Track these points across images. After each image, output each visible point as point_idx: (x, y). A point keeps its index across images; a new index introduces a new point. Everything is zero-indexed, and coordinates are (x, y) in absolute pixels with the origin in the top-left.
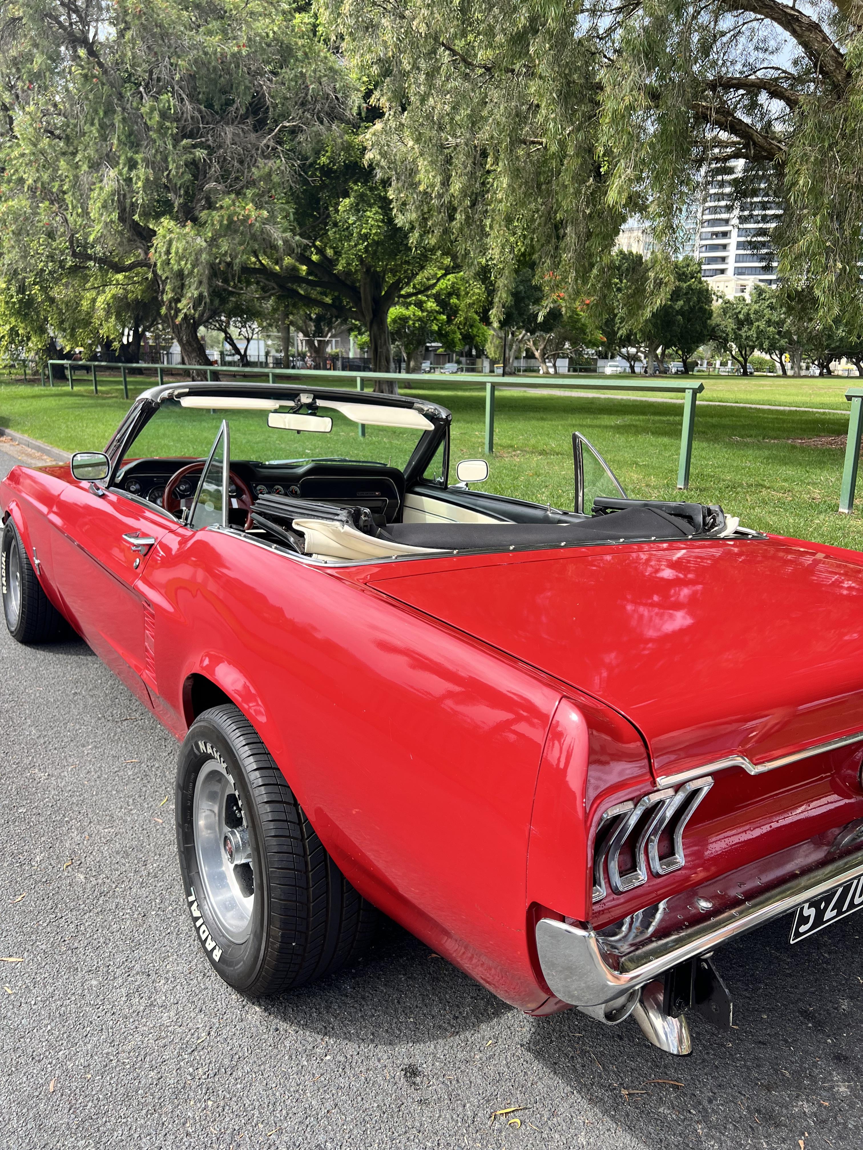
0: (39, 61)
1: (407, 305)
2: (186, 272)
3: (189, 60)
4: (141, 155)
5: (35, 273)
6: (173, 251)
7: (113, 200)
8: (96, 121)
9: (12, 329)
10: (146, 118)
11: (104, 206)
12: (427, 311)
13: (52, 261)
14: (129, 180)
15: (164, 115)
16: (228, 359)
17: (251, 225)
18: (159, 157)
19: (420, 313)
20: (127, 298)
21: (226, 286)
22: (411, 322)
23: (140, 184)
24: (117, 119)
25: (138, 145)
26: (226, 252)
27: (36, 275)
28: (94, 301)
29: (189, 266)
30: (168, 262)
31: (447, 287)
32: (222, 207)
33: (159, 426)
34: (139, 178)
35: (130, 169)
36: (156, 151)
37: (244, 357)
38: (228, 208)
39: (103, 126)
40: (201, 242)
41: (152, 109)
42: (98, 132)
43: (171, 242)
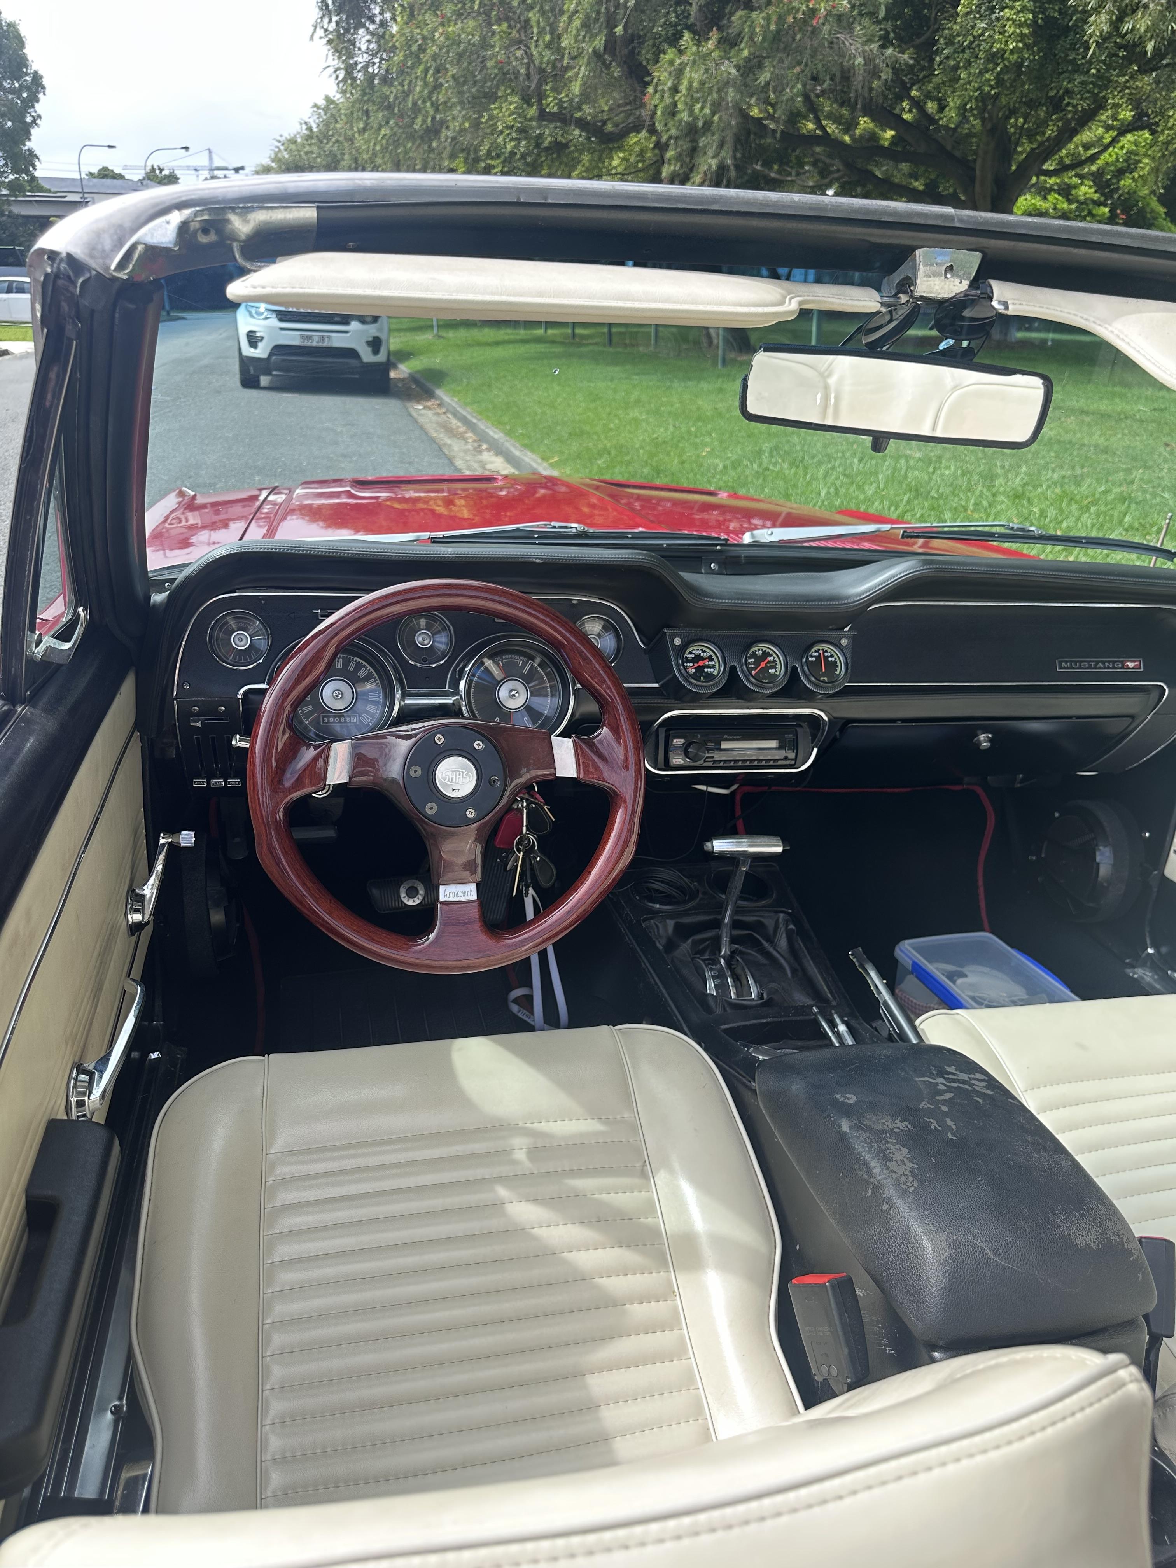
1: (1045, 193)
2: (701, 125)
5: (502, 158)
6: (683, 88)
7: (598, 13)
11: (586, 25)
12: (1078, 201)
13: (526, 138)
17: (814, 29)
19: (1065, 206)
21: (766, 171)
26: (768, 84)
27: (504, 162)
29: (706, 112)
31: (1117, 160)
33: (634, 386)
40: (729, 69)
43: (680, 72)
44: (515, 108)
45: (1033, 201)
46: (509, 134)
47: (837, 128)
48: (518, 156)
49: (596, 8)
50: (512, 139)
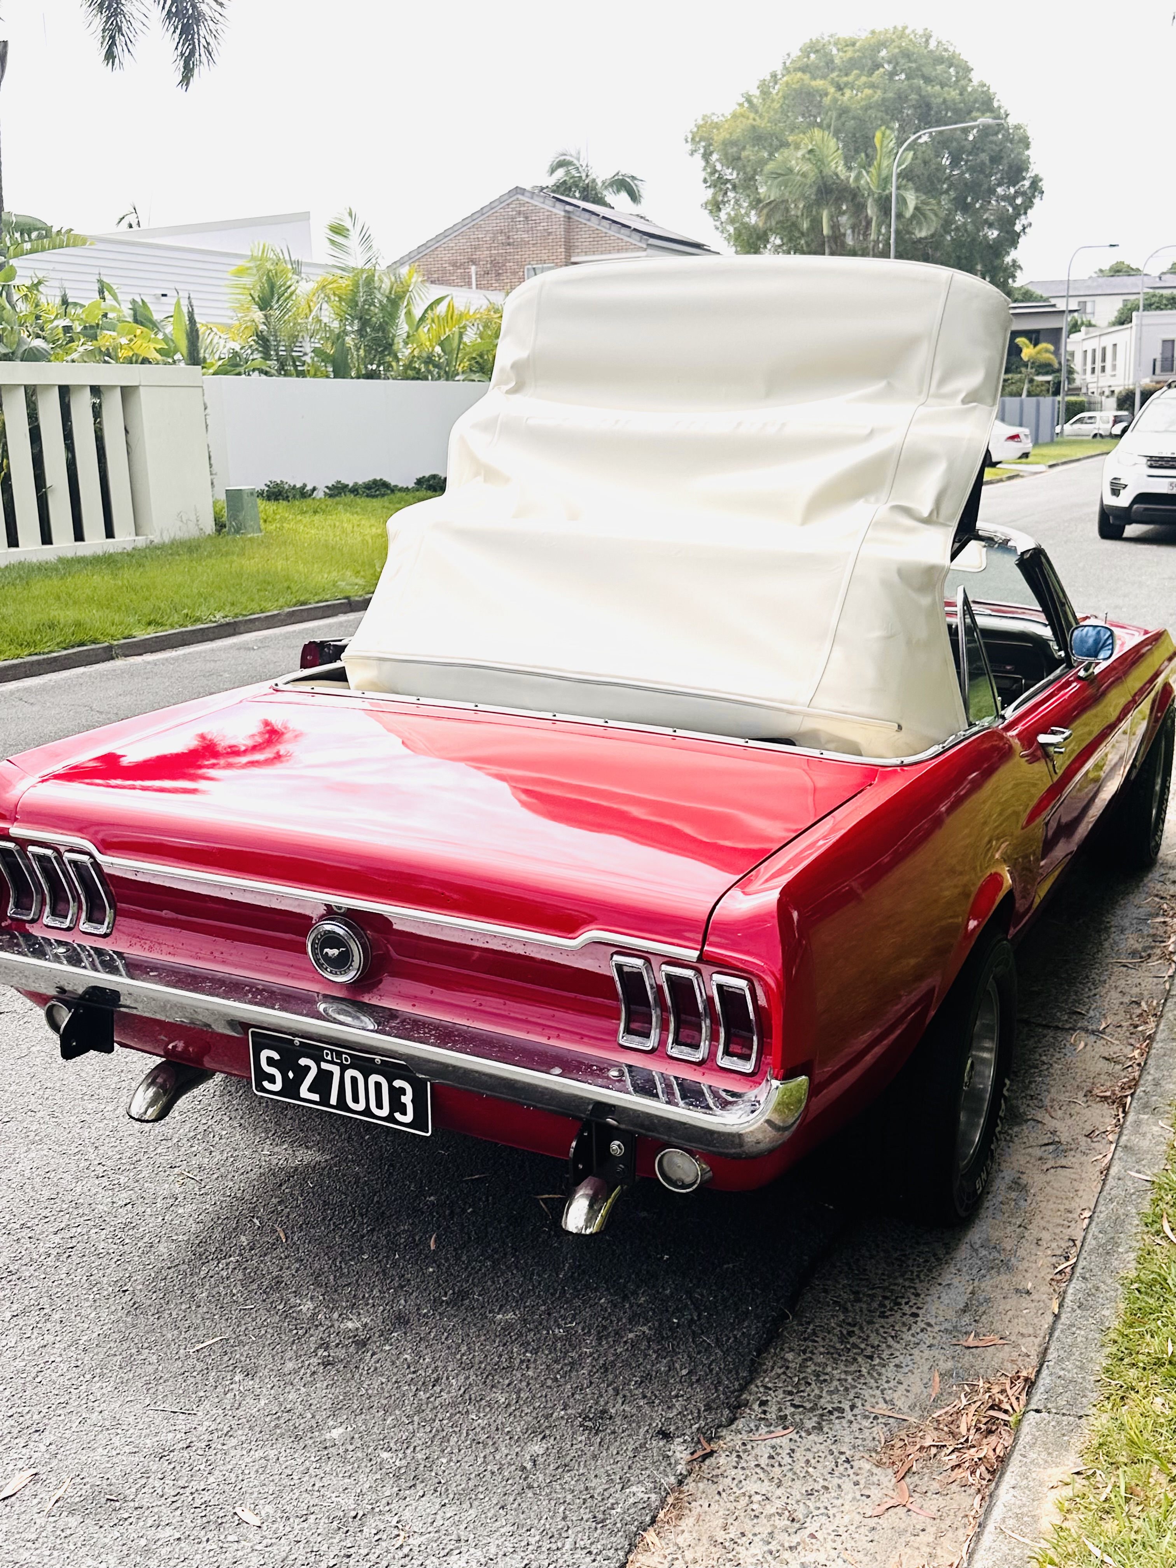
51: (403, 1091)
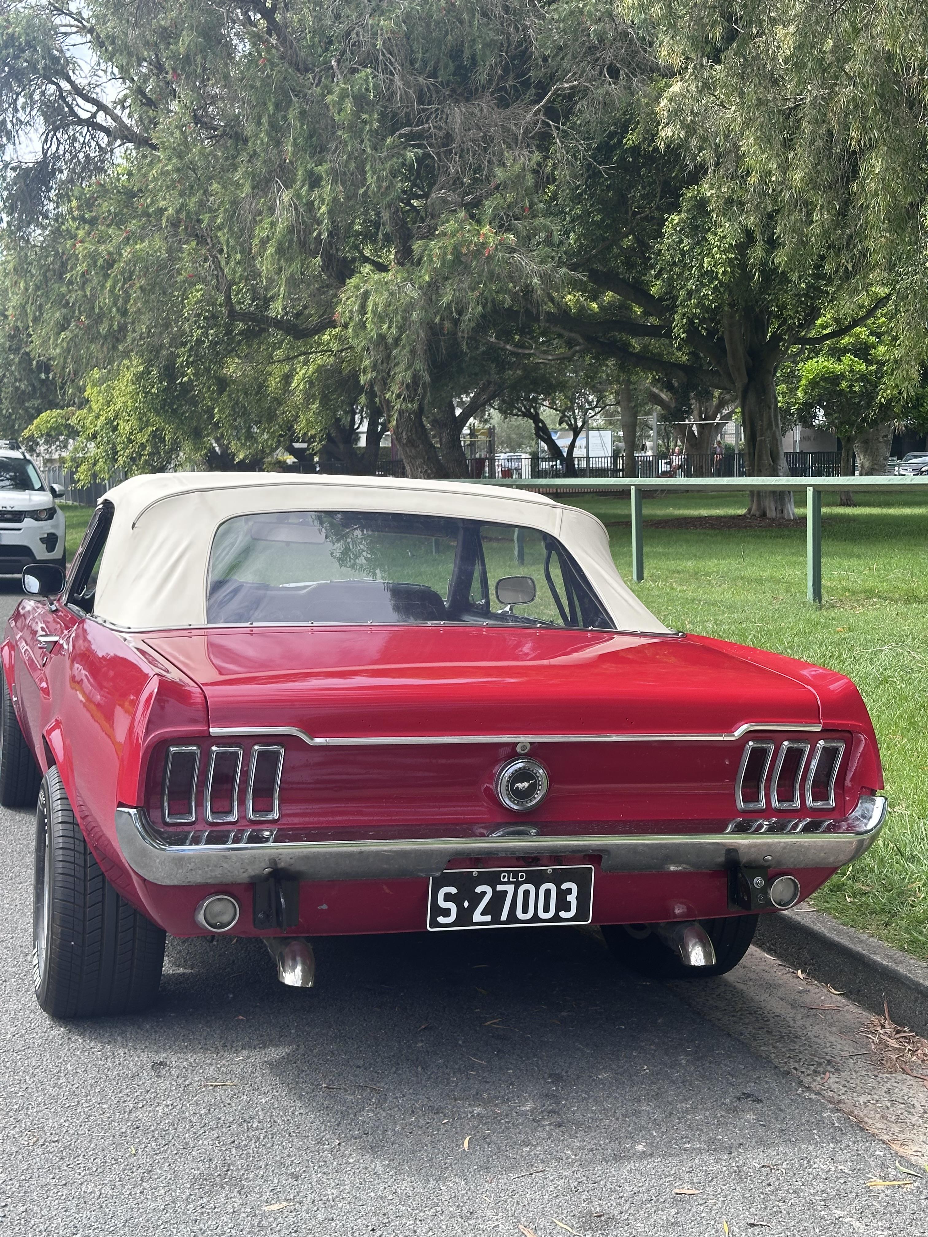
0: (187, 40)
1: (837, 353)
2: (390, 341)
3: (397, 16)
4: (326, 166)
5: (189, 346)
6: (370, 309)
8: (264, 120)
9: (154, 434)
10: (333, 111)
12: (878, 362)
13: (214, 327)
14: (310, 205)
15: (361, 101)
16: (544, 465)
17: (489, 257)
18: (352, 165)
20: (340, 372)
22: (844, 384)
23: (324, 209)
24: (293, 114)
25: (323, 149)
26: (450, 304)
28: (287, 378)
29: (394, 330)
30: (362, 325)
32: (444, 234)
34: (323, 201)
35: (312, 187)
36: (349, 157)
37: (569, 461)
38: (453, 235)
39: (274, 126)
40: (412, 292)
41: (343, 96)
42: (268, 134)
43: (366, 296)
44: (202, 295)
45: (826, 363)
46: (195, 322)
47: (582, 296)
48: (207, 344)
49: (288, 237)
50: (199, 327)
51: (569, 891)
